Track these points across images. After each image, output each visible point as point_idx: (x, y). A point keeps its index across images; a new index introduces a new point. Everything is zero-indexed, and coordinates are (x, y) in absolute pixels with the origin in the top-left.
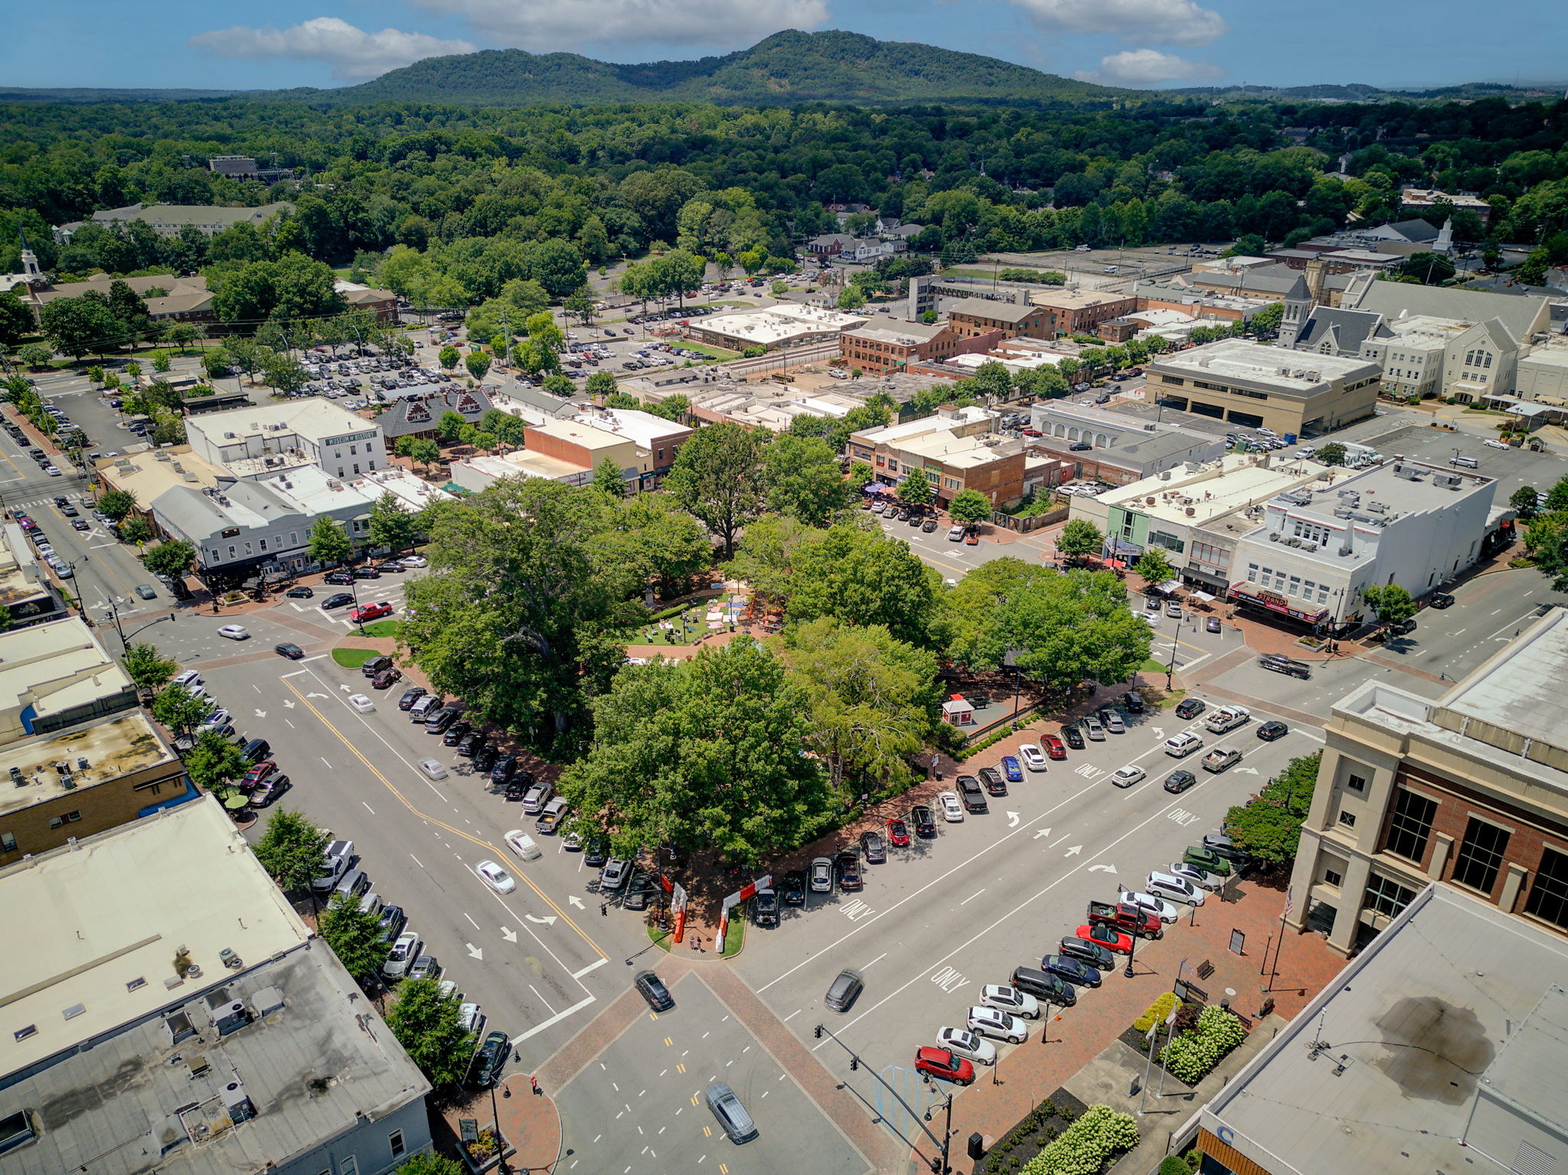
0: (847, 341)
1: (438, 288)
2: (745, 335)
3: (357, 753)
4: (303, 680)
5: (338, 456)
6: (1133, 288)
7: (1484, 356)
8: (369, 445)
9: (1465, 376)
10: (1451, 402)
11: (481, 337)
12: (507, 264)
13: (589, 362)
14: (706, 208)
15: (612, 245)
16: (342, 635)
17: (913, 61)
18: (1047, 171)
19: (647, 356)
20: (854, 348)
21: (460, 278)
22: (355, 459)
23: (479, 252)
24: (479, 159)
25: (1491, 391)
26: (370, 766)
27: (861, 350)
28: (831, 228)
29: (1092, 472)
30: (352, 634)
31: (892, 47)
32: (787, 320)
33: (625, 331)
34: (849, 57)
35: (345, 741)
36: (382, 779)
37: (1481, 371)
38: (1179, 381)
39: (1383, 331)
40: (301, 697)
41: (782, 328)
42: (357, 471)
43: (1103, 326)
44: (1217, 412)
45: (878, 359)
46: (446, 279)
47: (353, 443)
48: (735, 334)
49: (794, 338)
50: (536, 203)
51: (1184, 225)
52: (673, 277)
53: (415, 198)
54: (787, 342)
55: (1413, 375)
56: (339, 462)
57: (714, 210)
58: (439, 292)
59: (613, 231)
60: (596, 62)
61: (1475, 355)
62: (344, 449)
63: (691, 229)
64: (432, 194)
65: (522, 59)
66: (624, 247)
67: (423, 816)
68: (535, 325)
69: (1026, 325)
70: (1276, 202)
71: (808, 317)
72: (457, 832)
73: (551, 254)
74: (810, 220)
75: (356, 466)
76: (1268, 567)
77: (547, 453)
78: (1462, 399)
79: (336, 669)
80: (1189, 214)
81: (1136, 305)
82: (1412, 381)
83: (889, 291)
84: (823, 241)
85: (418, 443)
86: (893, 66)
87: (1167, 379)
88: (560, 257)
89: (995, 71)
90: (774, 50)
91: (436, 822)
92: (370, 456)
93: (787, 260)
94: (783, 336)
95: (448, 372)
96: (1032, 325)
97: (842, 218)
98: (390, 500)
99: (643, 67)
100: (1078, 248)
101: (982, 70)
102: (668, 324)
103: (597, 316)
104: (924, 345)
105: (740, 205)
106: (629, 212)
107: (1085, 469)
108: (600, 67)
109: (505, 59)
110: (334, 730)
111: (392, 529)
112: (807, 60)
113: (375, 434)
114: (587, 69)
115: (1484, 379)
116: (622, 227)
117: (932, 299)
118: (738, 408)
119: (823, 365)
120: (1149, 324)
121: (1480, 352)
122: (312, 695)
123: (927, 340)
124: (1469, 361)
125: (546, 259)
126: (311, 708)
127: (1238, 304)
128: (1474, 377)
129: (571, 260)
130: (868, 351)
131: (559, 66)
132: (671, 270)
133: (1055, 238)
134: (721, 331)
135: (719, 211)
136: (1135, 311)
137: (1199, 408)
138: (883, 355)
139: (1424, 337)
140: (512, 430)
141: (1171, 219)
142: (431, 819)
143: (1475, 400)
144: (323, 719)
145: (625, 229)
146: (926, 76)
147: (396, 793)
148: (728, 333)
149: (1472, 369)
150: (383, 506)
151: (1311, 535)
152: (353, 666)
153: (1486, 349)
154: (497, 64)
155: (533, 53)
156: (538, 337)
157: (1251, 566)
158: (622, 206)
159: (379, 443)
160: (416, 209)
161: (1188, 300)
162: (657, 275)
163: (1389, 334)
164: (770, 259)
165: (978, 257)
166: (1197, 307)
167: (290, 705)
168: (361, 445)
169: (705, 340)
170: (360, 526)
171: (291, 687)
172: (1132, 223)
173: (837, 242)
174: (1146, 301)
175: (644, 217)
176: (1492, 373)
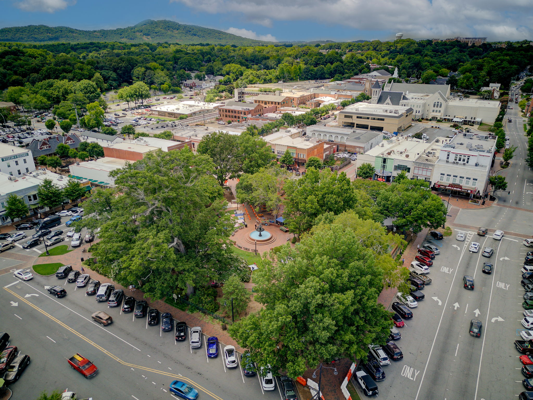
0: (222, 111)
1: (35, 100)
2: (176, 111)
3: (70, 329)
4: (19, 287)
5: (9, 166)
6: (312, 91)
7: (439, 104)
8: (25, 160)
9: (433, 111)
10: (430, 120)
11: (63, 116)
12: (65, 89)
13: (113, 125)
14: (143, 69)
15: (106, 85)
16: (36, 257)
17: (193, 31)
18: (257, 60)
19: (137, 121)
20: (225, 113)
21: (44, 95)
22: (18, 168)
23: (51, 86)
24: (37, 59)
25: (442, 115)
26: (81, 336)
27: (228, 114)
28: (189, 78)
29: (343, 148)
30: (41, 255)
31: (185, 27)
32: (190, 106)
33: (123, 114)
34: (171, 29)
35: (59, 322)
36: (93, 343)
37: (438, 109)
38: (351, 117)
39: (405, 98)
40: (21, 298)
41: (191, 109)
42: (20, 174)
43: (308, 103)
44: (365, 127)
45: (235, 117)
46: (38, 96)
47: (16, 160)
48: (172, 111)
49: (197, 112)
50: (71, 68)
51: (311, 74)
52: (139, 93)
53: (15, 69)
54: (195, 113)
55: (418, 112)
56: (10, 170)
57: (146, 71)
58: (36, 102)
59: (106, 79)
60: (76, 30)
61: (436, 104)
62: (12, 162)
63: (138, 78)
64: (23, 67)
65: (46, 28)
66: (111, 86)
67: (129, 365)
68: (91, 107)
69: (284, 103)
70: (338, 66)
71: (199, 105)
72: (155, 371)
73: (84, 85)
74: (182, 75)
75: (19, 171)
76: (449, 174)
77: (117, 157)
78: (434, 119)
79: (39, 278)
80: (312, 70)
81: (314, 96)
82: (417, 114)
83: (221, 97)
84: (189, 82)
85: (49, 158)
86: (187, 33)
87: (346, 116)
88: (88, 87)
89: (221, 34)
90: (144, 26)
91: (140, 367)
92: (26, 166)
93: (178, 88)
94: (193, 111)
95: (50, 131)
96: (285, 103)
97: (193, 75)
98: (48, 183)
99: (95, 31)
100: (279, 82)
101: (217, 34)
102: (140, 111)
103: (109, 108)
104: (252, 110)
105: (156, 69)
106: (111, 72)
107: (340, 148)
108: (77, 31)
109: (39, 28)
110: (49, 316)
111: (51, 197)
112: (156, 30)
113: (27, 155)
114: (73, 32)
115: (440, 111)
116: (109, 77)
117: (243, 97)
118: (193, 135)
119: (213, 120)
120: (323, 101)
121: (438, 102)
122: (27, 296)
123: (253, 108)
124: (434, 106)
125: (82, 87)
126: (30, 304)
127: (349, 93)
128: (436, 111)
129: (94, 88)
130: (231, 114)
131: (61, 31)
132: (138, 90)
133: (271, 79)
134: (166, 110)
135: (148, 71)
136: (315, 98)
137: (359, 126)
138: (237, 115)
139: (416, 100)
140: (96, 149)
141: (306, 72)
142: (135, 366)
143: (439, 118)
144: (40, 310)
145: (111, 78)
146: (198, 36)
147: (105, 351)
148: (169, 111)
149: (435, 109)
150: (44, 186)
151: (462, 160)
152: (48, 274)
153: (440, 101)
154: (35, 30)
155: (50, 26)
156: (93, 112)
157: (441, 174)
158: (107, 70)
159: (30, 159)
160: (16, 73)
161: (333, 93)
162: (133, 92)
163: (407, 99)
164: (172, 87)
165: (248, 86)
166: (337, 95)
167: (15, 304)
168: (21, 161)
169: (159, 115)
170: (32, 198)
171: (13, 293)
172: (295, 73)
173: (194, 83)
174: (318, 94)
175: (118, 74)
176: (442, 109)
